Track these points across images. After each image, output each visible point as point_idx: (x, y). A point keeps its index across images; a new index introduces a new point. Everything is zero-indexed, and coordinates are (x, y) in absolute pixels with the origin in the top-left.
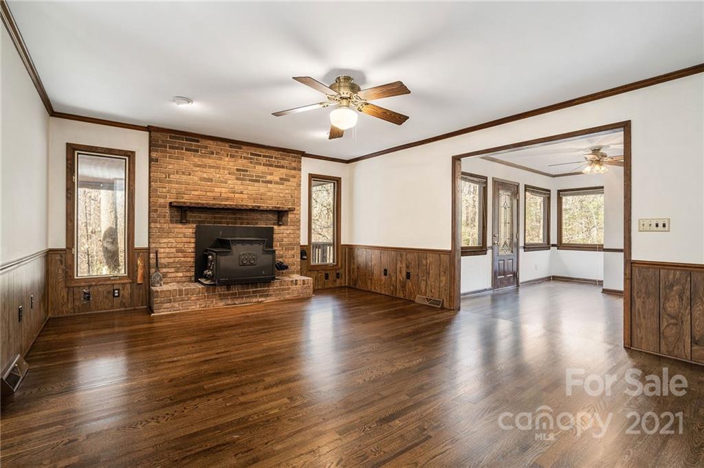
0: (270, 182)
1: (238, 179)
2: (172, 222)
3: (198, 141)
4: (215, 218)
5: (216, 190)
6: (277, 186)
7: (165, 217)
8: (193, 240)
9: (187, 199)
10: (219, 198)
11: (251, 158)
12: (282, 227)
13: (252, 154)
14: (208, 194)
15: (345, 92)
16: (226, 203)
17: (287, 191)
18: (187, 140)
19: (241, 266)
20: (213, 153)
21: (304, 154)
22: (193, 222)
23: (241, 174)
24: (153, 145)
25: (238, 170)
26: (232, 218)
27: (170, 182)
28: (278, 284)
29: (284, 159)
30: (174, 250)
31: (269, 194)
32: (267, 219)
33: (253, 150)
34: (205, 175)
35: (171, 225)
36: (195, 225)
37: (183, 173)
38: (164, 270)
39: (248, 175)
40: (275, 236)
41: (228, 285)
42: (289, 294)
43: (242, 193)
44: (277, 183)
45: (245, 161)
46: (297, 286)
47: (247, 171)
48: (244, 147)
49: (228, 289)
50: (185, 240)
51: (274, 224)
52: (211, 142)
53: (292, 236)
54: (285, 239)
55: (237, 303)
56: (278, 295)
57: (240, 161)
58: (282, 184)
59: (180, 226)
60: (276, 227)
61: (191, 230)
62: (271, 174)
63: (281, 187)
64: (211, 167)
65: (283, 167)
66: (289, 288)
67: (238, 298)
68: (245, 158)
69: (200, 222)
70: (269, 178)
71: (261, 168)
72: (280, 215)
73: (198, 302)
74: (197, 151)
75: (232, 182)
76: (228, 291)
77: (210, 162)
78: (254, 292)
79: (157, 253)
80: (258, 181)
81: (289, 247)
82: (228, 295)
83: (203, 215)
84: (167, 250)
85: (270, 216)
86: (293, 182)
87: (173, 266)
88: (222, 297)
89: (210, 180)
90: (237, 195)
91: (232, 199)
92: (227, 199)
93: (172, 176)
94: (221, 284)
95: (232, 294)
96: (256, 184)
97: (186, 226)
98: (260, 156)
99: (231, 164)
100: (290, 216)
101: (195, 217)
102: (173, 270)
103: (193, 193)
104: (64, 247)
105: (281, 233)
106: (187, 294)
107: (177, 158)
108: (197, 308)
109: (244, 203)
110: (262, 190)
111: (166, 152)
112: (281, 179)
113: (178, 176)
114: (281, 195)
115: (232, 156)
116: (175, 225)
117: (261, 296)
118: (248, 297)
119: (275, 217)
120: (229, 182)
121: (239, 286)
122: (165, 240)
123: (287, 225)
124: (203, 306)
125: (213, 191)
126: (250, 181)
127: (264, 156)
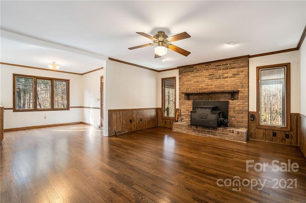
0: (227, 77)
1: (209, 79)
2: (185, 99)
3: (193, 67)
4: (200, 97)
5: (200, 85)
6: (231, 79)
7: (183, 98)
8: (192, 107)
9: (190, 91)
10: (202, 89)
11: (216, 68)
12: (234, 101)
13: (216, 66)
14: (197, 88)
15: (161, 39)
16: (205, 91)
17: (238, 81)
18: (189, 68)
19: (200, 118)
20: (199, 70)
21: (249, 57)
22: (192, 99)
23: (211, 77)
24: (180, 73)
25: (209, 75)
26: (207, 97)
27: (184, 85)
28: (221, 130)
29: (235, 63)
30: (185, 110)
31: (226, 84)
32: (225, 97)
33: (217, 64)
34: (196, 80)
35: (185, 101)
36: (192, 101)
37: (188, 81)
38: (182, 117)
39: (215, 77)
40: (229, 105)
41: (197, 126)
42: (227, 137)
43: (212, 85)
44: (231, 77)
45: (212, 70)
46: (234, 134)
47: (214, 74)
48: (212, 64)
49: (197, 128)
50: (189, 106)
51: (229, 99)
52: (198, 66)
53: (241, 106)
54: (236, 107)
55: (200, 134)
56: (221, 136)
57: (210, 71)
58: (234, 77)
59: (188, 101)
60: (230, 101)
61: (191, 103)
62: (227, 73)
63: (233, 79)
64: (198, 76)
65: (235, 68)
66: (228, 134)
67: (200, 132)
68: (213, 69)
69: (194, 99)
70: (226, 75)
71: (222, 71)
72: (233, 94)
73: (186, 130)
74: (193, 71)
75: (207, 81)
76: (196, 128)
77: (198, 74)
78: (208, 132)
79: (180, 110)
80: (220, 78)
81: (240, 112)
82: (196, 130)
83: (195, 96)
84: (183, 110)
85: (227, 95)
86: (242, 75)
87: (185, 116)
88: (194, 130)
89: (198, 82)
90: (209, 87)
91: (207, 89)
92: (205, 89)
93: (185, 83)
94: (194, 125)
95: (198, 130)
96: (219, 80)
97: (189, 101)
98: (220, 65)
99: (206, 73)
100: (240, 94)
101: (192, 97)
102: (185, 117)
103: (192, 88)
104: (161, 107)
105: (234, 104)
106: (182, 126)
107: (186, 76)
108: (185, 132)
109: (213, 90)
110: (222, 82)
111: (183, 74)
112: (233, 75)
113: (186, 83)
114: (234, 83)
115: (207, 70)
116: (186, 101)
117: (212, 134)
118: (205, 133)
119: (230, 96)
120: (206, 81)
121: (201, 127)
122: (183, 106)
123: (238, 99)
124: (187, 132)
125: (199, 86)
126: (215, 79)
127: (223, 65)
